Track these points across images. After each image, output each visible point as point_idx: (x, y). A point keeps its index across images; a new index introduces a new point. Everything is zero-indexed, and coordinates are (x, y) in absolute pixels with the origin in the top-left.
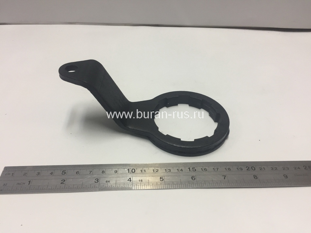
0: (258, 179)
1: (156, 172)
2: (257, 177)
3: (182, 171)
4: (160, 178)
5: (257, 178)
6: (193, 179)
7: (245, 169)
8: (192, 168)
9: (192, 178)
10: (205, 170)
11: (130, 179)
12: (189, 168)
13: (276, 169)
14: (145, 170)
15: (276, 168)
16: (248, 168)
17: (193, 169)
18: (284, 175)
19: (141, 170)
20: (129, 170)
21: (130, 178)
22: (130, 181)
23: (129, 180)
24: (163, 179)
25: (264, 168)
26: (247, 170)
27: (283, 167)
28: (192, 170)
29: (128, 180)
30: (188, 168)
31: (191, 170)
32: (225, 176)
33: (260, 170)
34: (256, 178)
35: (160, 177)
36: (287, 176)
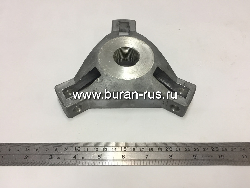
1: (96, 150)
2: (172, 156)
3: (116, 150)
9: (122, 157)
10: (133, 149)
13: (188, 150)
14: (88, 149)
22: (75, 158)
24: (100, 157)
25: (179, 149)
26: (166, 150)
27: (194, 149)
28: (124, 149)
35: (98, 155)
36: (196, 157)
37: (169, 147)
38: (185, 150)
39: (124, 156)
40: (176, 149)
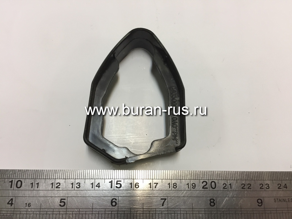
0: (215, 207)
1: (57, 187)
2: (215, 202)
3: (99, 187)
5: (214, 205)
6: (114, 204)
8: (116, 181)
9: (112, 202)
10: (136, 185)
11: (12, 201)
12: (111, 182)
13: (248, 188)
14: (38, 184)
15: (249, 185)
18: (258, 200)
19: (32, 184)
20: (12, 182)
21: (12, 199)
22: (11, 206)
23: (10, 202)
24: (64, 202)
25: (230, 184)
26: (203, 188)
27: (260, 185)
28: (116, 185)
29: (8, 203)
31: (113, 185)
32: (165, 199)
33: (224, 188)
34: (212, 204)
35: (60, 198)
38: (242, 188)
39: (116, 199)
40: (225, 185)
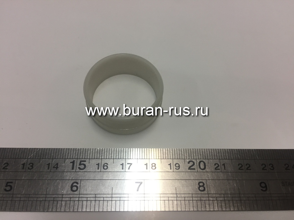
0: (206, 192)
1: (4, 168)
2: (205, 186)
3: (57, 168)
4: (8, 183)
5: (204, 190)
6: (75, 188)
7: (184, 166)
8: (79, 161)
9: (72, 186)
10: (104, 166)
12: (73, 162)
13: (247, 169)
15: (248, 166)
16: (191, 164)
17: (80, 164)
18: (261, 183)
24: (11, 186)
25: (224, 165)
26: (189, 168)
27: (262, 165)
28: (78, 166)
30: (72, 160)
31: (75, 166)
32: (141, 183)
33: (216, 169)
34: (201, 188)
36: (266, 187)
37: (198, 161)
38: (239, 169)
39: (77, 183)
40: (217, 165)
